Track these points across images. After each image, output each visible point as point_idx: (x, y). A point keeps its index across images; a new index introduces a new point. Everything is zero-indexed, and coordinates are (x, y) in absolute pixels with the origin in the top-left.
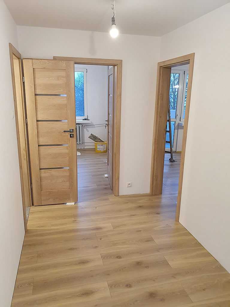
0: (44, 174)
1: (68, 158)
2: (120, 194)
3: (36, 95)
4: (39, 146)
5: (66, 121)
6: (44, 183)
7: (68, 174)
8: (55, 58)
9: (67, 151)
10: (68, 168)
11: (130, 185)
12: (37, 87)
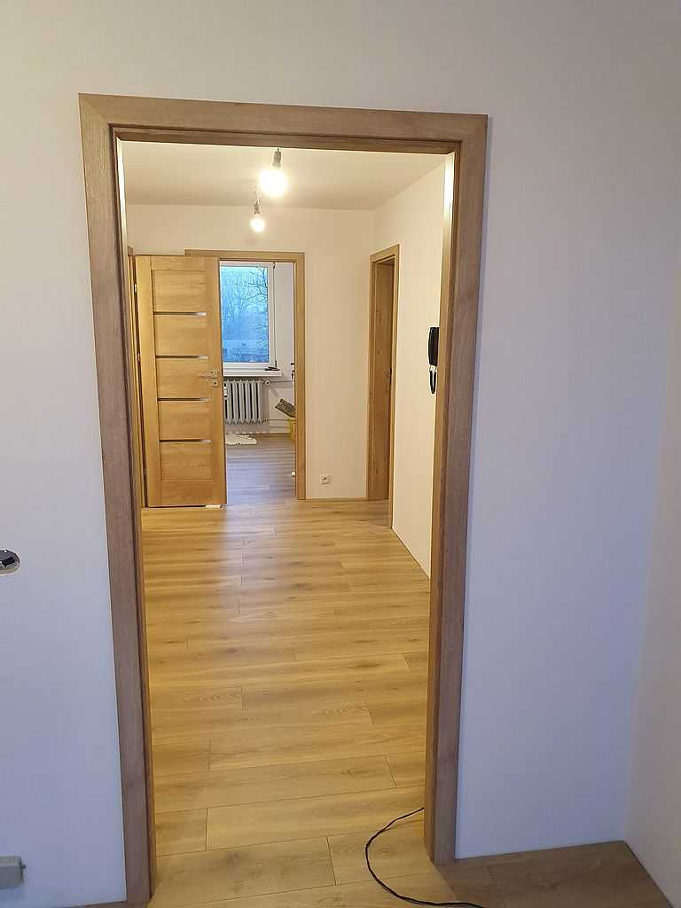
0: (167, 450)
1: (208, 422)
2: (307, 498)
3: (154, 313)
4: (159, 400)
5: (206, 357)
6: (166, 466)
7: (209, 452)
8: (188, 253)
9: (207, 410)
10: (209, 441)
11: (326, 481)
12: (157, 300)
